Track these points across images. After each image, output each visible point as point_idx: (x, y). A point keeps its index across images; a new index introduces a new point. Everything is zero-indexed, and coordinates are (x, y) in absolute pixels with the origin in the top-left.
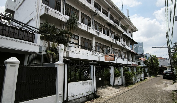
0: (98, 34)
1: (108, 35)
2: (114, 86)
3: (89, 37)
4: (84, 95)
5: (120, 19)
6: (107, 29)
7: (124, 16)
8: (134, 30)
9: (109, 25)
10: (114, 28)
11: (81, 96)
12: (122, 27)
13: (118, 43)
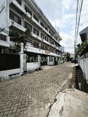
0: (42, 40)
1: (47, 41)
2: (49, 65)
3: (38, 41)
4: (34, 69)
5: (54, 33)
6: (47, 38)
7: (56, 31)
8: (61, 39)
9: (48, 36)
10: (51, 37)
11: (33, 69)
12: (55, 37)
13: (52, 45)
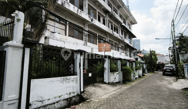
0: (92, 20)
1: (104, 23)
2: (109, 84)
3: (80, 23)
4: (62, 98)
5: (119, 7)
6: (103, 16)
8: (133, 22)
9: (106, 12)
10: (111, 16)
11: (58, 99)
12: (121, 16)
